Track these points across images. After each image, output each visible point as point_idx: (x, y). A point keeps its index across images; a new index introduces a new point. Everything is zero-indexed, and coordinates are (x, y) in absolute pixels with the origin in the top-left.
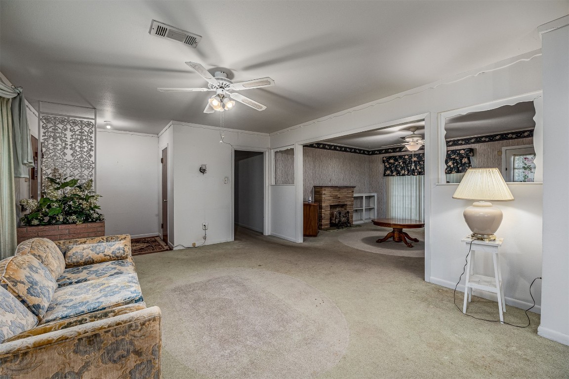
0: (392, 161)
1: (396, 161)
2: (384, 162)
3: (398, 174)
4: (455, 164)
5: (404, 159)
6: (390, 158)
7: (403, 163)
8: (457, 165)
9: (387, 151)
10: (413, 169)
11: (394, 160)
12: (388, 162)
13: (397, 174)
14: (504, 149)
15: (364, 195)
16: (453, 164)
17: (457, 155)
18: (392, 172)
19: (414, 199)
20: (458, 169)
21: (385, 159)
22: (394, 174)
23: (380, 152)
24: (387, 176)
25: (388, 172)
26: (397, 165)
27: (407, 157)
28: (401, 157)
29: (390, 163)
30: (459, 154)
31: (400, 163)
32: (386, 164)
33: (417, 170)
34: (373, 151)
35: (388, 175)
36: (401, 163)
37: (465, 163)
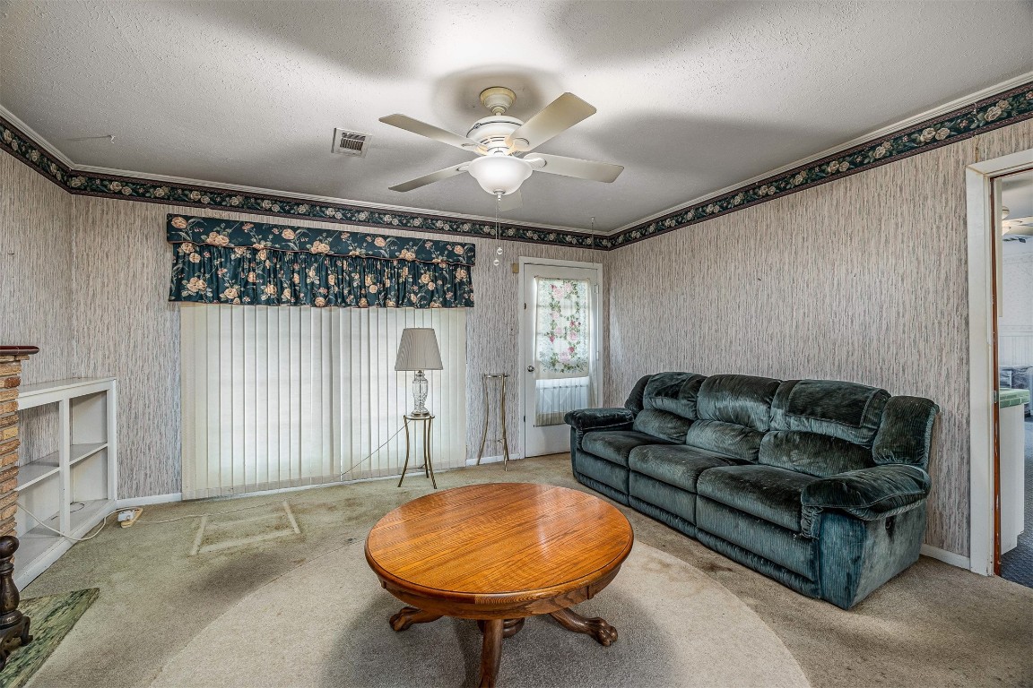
0: (219, 239)
1: (240, 245)
2: (173, 236)
3: (251, 296)
4: (440, 282)
5: (278, 239)
6: (211, 224)
7: (273, 254)
8: (443, 285)
9: (177, 194)
10: (313, 283)
11: (231, 237)
12: (196, 239)
13: (240, 297)
14: (523, 260)
15: (63, 394)
16: (434, 280)
17: (448, 256)
18: (217, 287)
19: (309, 389)
20: (445, 299)
21: (180, 223)
22: (231, 293)
23: (141, 191)
24: (189, 298)
25: (195, 285)
26: (240, 261)
27: (288, 234)
28: (263, 230)
29: (209, 247)
30: (451, 254)
31: (255, 251)
32: (185, 248)
33: (328, 287)
34: (91, 177)
35: (199, 298)
36: (262, 256)
37: (461, 283)
